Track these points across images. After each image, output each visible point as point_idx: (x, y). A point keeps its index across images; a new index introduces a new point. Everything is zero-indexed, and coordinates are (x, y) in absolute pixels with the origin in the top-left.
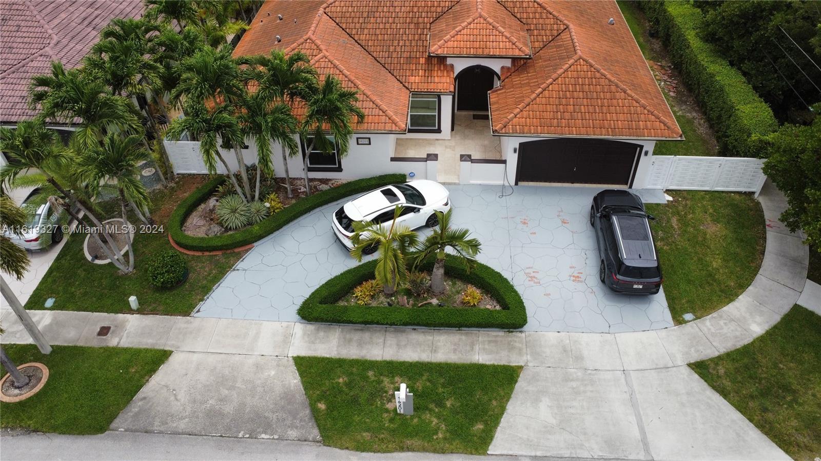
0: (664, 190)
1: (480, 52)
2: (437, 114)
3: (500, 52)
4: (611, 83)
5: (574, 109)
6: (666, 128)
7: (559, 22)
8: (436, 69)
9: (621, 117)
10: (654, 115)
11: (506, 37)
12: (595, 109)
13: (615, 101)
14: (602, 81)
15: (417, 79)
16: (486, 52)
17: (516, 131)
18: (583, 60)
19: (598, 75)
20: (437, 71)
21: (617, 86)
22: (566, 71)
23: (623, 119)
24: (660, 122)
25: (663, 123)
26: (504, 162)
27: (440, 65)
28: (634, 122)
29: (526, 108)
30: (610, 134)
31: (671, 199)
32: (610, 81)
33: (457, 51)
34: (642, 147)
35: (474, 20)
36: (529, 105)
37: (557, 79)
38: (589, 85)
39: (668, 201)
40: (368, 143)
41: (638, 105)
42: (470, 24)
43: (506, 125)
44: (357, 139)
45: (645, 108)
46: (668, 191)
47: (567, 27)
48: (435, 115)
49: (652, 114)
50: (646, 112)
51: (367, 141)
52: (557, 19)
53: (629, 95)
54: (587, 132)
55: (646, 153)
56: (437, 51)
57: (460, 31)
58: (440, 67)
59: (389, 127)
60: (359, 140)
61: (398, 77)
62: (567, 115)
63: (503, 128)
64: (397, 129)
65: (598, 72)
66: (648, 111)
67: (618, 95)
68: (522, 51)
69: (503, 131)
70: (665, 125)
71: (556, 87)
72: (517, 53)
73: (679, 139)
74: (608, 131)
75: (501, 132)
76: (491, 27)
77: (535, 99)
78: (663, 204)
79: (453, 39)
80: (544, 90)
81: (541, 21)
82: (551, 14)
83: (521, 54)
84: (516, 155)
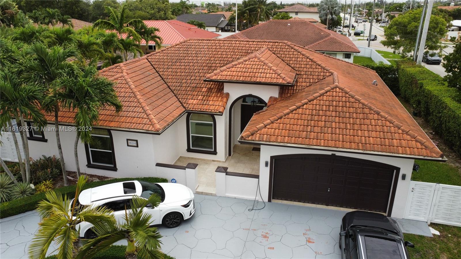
0: (429, 223)
1: (248, 79)
2: (213, 137)
3: (265, 80)
4: (364, 107)
5: (325, 124)
6: (424, 147)
7: (325, 71)
8: (213, 95)
9: (374, 134)
10: (409, 135)
11: (273, 70)
12: (346, 126)
13: (367, 122)
14: (356, 105)
15: (195, 102)
16: (254, 79)
17: (263, 139)
18: (340, 89)
19: (352, 100)
20: (214, 97)
21: (370, 109)
22: (322, 95)
23: (375, 136)
24: (416, 141)
25: (420, 143)
26: (257, 177)
27: (218, 93)
28: (387, 140)
29: (277, 120)
30: (361, 148)
31: (437, 233)
32: (363, 104)
33: (228, 78)
34: (398, 169)
35: (250, 59)
36: (281, 118)
37: (313, 100)
38: (342, 107)
39: (434, 235)
40: (135, 145)
41: (391, 125)
42: (246, 61)
43: (254, 133)
44: (127, 140)
45: (399, 128)
46: (433, 225)
47: (332, 74)
48: (212, 138)
49: (407, 133)
50: (400, 131)
51: (134, 143)
52: (324, 69)
53: (382, 117)
54: (335, 144)
55: (404, 177)
56: (212, 76)
57: (236, 65)
58: (218, 94)
59: (146, 127)
60: (129, 141)
61: (180, 99)
62: (317, 129)
63: (250, 136)
64: (153, 129)
65: (353, 97)
66: (403, 131)
67: (371, 116)
68: (285, 80)
69: (250, 138)
70: (422, 144)
71: (311, 107)
72: (280, 81)
73: (440, 159)
74: (358, 146)
75: (247, 139)
76: (263, 64)
77: (288, 114)
78: (428, 237)
79: (228, 70)
80: (299, 108)
81: (310, 70)
82: (319, 66)
83: (284, 82)
84: (268, 169)
